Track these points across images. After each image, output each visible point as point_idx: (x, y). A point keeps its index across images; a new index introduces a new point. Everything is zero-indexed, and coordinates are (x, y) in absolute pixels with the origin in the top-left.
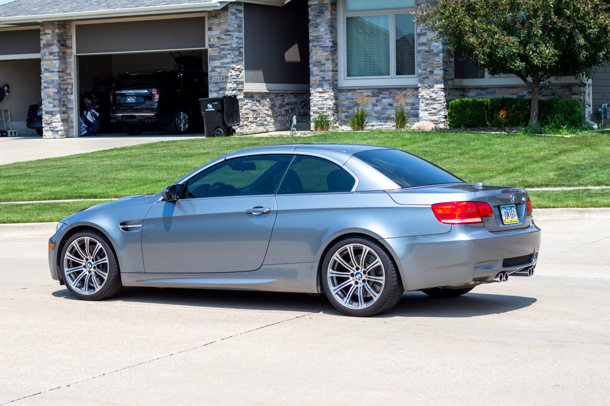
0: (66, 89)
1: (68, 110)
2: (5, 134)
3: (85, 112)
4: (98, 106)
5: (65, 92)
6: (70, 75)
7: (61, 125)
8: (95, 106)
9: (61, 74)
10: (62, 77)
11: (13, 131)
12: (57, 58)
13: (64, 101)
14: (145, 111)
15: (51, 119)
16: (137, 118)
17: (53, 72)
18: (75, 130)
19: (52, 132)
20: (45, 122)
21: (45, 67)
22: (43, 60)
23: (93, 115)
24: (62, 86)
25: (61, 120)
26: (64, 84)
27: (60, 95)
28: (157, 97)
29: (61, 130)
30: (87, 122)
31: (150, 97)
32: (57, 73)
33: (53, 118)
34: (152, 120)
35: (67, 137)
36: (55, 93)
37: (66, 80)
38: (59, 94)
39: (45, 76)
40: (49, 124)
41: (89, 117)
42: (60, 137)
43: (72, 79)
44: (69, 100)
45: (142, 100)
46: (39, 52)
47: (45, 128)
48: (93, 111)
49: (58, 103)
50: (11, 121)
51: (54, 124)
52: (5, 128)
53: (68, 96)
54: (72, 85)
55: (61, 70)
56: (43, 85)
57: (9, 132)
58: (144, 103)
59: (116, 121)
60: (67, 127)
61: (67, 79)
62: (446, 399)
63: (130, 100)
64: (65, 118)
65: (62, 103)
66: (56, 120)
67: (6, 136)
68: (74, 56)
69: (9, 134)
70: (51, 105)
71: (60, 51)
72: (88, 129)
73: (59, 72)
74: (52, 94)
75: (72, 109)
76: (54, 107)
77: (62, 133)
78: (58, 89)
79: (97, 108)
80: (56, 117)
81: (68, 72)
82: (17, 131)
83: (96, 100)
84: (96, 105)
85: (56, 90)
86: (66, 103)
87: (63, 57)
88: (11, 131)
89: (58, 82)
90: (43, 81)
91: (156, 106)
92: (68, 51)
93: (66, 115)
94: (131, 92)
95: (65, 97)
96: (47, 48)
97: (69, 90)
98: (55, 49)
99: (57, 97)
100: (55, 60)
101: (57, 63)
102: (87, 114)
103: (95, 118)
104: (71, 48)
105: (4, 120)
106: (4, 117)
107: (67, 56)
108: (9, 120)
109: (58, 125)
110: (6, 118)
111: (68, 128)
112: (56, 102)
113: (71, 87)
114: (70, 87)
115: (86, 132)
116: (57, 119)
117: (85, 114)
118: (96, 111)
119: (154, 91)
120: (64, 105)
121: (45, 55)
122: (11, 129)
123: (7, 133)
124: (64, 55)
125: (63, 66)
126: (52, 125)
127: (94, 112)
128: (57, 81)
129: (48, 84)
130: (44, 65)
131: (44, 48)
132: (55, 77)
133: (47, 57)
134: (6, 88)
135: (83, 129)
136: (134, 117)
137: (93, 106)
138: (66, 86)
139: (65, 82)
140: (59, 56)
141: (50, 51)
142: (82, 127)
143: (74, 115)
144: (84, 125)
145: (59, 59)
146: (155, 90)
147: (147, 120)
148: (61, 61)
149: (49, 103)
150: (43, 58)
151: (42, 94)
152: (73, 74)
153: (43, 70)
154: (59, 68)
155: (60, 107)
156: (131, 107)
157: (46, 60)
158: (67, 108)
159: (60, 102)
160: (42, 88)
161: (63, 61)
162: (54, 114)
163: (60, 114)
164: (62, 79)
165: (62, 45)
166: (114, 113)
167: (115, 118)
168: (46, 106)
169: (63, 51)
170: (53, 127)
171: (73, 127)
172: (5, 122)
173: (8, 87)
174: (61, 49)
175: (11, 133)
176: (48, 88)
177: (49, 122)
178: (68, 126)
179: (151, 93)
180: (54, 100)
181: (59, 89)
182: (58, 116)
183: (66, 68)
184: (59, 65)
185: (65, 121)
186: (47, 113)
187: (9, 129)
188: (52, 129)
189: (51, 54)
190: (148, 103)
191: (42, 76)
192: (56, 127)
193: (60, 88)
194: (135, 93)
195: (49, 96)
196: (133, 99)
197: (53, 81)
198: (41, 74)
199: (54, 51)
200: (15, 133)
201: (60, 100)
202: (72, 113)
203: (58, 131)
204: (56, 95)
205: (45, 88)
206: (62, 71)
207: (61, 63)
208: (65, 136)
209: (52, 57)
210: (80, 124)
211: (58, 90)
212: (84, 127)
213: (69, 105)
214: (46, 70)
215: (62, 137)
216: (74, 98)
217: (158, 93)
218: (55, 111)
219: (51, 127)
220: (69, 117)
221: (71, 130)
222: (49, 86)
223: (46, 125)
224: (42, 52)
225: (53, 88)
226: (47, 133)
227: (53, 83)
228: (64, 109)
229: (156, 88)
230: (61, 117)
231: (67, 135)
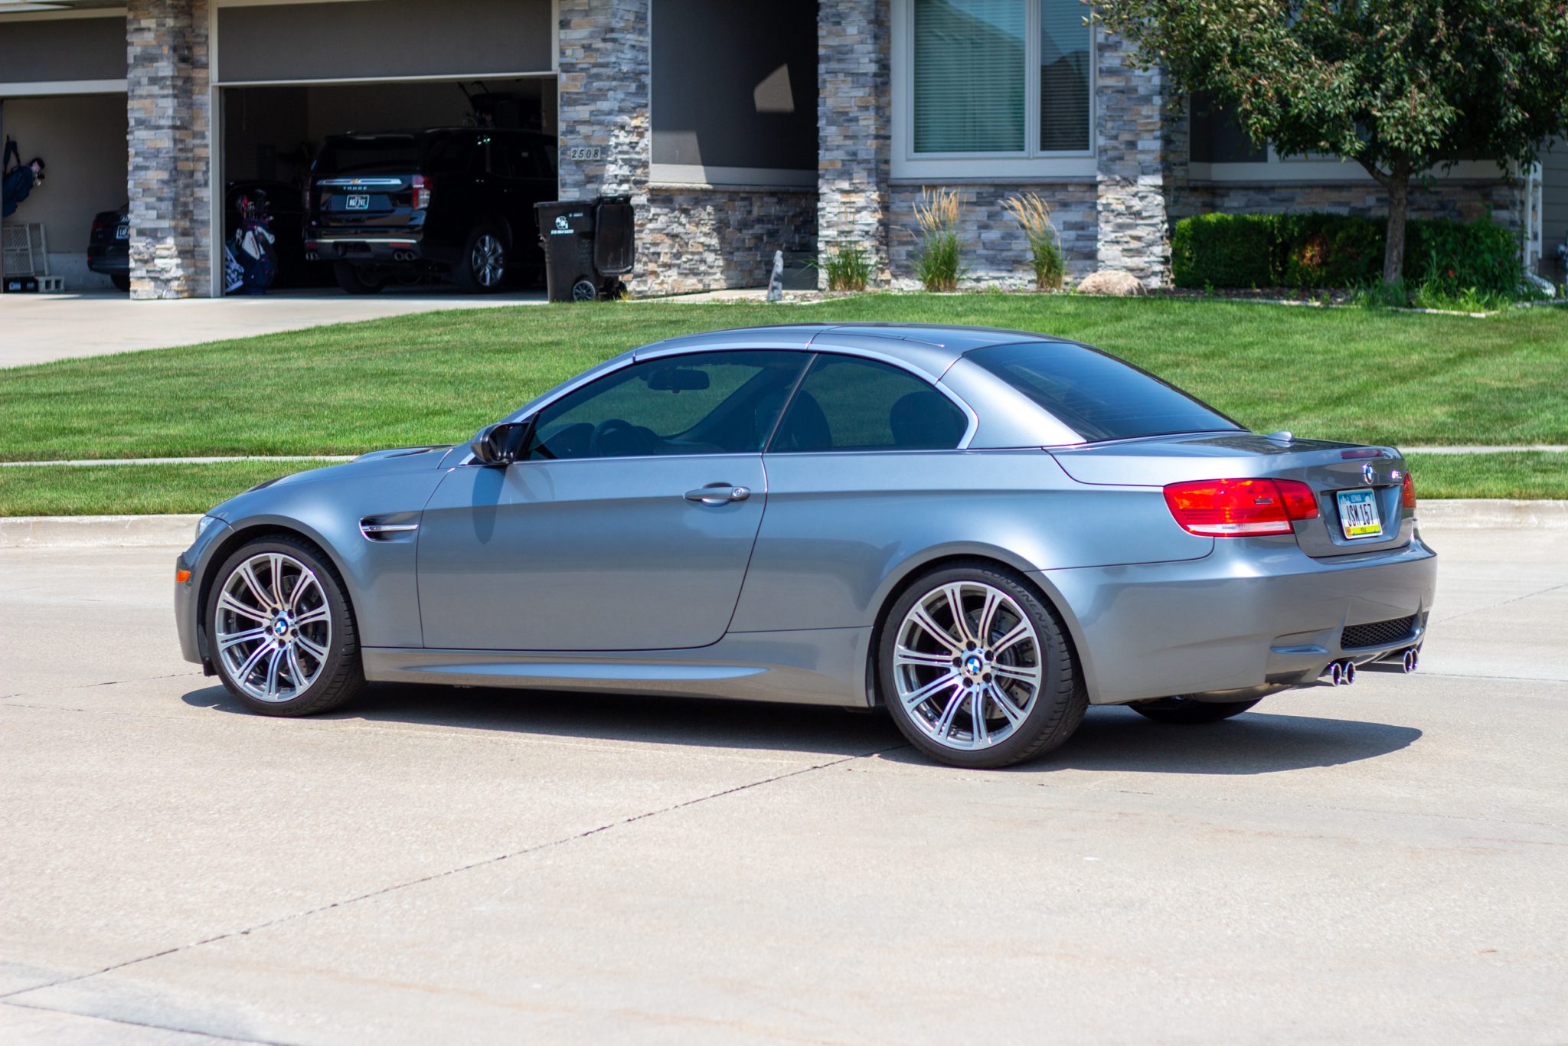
0: (192, 174)
1: (196, 226)
2: (31, 285)
3: (239, 232)
4: (271, 218)
5: (190, 181)
6: (203, 136)
7: (178, 266)
8: (265, 218)
9: (178, 134)
10: (182, 141)
11: (53, 279)
12: (170, 91)
13: (185, 204)
14: (392, 231)
15: (152, 250)
16: (373, 249)
17: (158, 128)
18: (213, 279)
19: (152, 284)
20: (136, 257)
21: (137, 115)
22: (134, 97)
23: (259, 240)
24: (181, 166)
25: (176, 253)
26: (187, 159)
27: (176, 187)
28: (424, 196)
29: (178, 279)
30: (242, 257)
31: (406, 196)
32: (170, 132)
33: (158, 246)
34: (410, 256)
35: (193, 294)
36: (164, 182)
37: (191, 150)
38: (172, 184)
39: (139, 139)
40: (145, 262)
41: (250, 246)
42: (173, 294)
43: (206, 146)
44: (198, 202)
45: (386, 203)
46: (122, 75)
47: (137, 271)
48: (260, 229)
49: (171, 208)
50: (48, 252)
51: (159, 263)
52: (32, 270)
53: (196, 189)
54: (207, 163)
55: (178, 123)
56: (133, 161)
57: (42, 280)
58: (392, 211)
59: (317, 258)
60: (192, 270)
61: (195, 146)
62: (1212, 980)
63: (354, 203)
64: (188, 248)
65: (180, 209)
66: (165, 253)
67: (35, 290)
68: (214, 87)
69: (42, 286)
70: (153, 214)
71: (176, 74)
72: (245, 277)
73: (174, 127)
74: (154, 185)
75: (205, 223)
76: (160, 217)
77: (178, 286)
78: (171, 171)
79: (270, 222)
80: (164, 243)
81: (197, 128)
82: (63, 279)
83: (267, 203)
84: (269, 215)
85: (165, 176)
86: (191, 208)
87: (185, 90)
88: (49, 278)
89: (171, 155)
90: (131, 151)
91: (421, 220)
92: (199, 74)
93: (190, 239)
94: (359, 182)
95: (188, 192)
96: (143, 66)
97: (199, 176)
98: (165, 68)
99: (167, 192)
100: (164, 96)
101: (168, 105)
102: (243, 237)
103: (264, 249)
104: (206, 66)
105: (30, 251)
106: (29, 243)
107: (196, 89)
108: (43, 249)
109: (169, 263)
110: (36, 245)
111: (196, 273)
112: (167, 206)
113: (204, 169)
114: (202, 166)
115: (239, 284)
116: (168, 249)
117: (238, 236)
118: (267, 231)
119: (418, 183)
120: (186, 214)
121: (139, 83)
122: (46, 273)
123: (36, 282)
124: (188, 86)
125: (185, 113)
126: (155, 266)
127: (262, 234)
128: (168, 152)
129: (146, 159)
130: (135, 110)
131: (136, 65)
132: (164, 141)
133: (144, 90)
134: (35, 168)
135: (234, 276)
136: (365, 247)
137: (259, 217)
138: (191, 165)
139: (190, 155)
140: (174, 87)
141: (152, 75)
142: (229, 271)
143: (211, 240)
144: (235, 265)
145: (175, 96)
146: (421, 179)
147: (399, 256)
148: (181, 100)
149: (148, 207)
150: (133, 91)
151: (130, 184)
152: (209, 134)
153: (132, 122)
154: (173, 118)
155: (174, 218)
156: (357, 222)
157: (141, 97)
158: (192, 221)
159: (175, 206)
160: (130, 168)
161: (186, 100)
162: (159, 235)
163: (175, 237)
164: (180, 146)
165: (184, 60)
166: (314, 236)
167: (317, 248)
168: (138, 216)
169: (183, 74)
170: (157, 269)
171: (207, 271)
172: (33, 255)
173: (42, 164)
174: (179, 70)
175: (48, 283)
176: (146, 168)
177: (146, 257)
178: (195, 266)
179: (410, 187)
180: (160, 199)
181: (174, 172)
182: (170, 241)
183: (193, 119)
184: (175, 111)
185: (187, 254)
186: (141, 233)
187: (42, 274)
188: (153, 275)
189: (154, 80)
190: (402, 212)
191: (129, 137)
192: (163, 270)
193: (175, 168)
194: (369, 186)
195: (146, 191)
196: (362, 202)
197: (159, 150)
198: (127, 133)
199: (161, 74)
200: (57, 283)
201: (175, 201)
202: (207, 234)
203: (168, 281)
204: (165, 186)
205: (138, 168)
206: (183, 127)
207: (179, 105)
208: (186, 295)
209: (155, 90)
210: (225, 264)
211: (171, 175)
212: (235, 270)
213: (199, 215)
214: (140, 123)
215: (179, 295)
216: (211, 196)
217: (426, 187)
218: (162, 230)
219: (150, 269)
220: (197, 245)
221: (202, 278)
222: (148, 164)
223: (139, 264)
224: (130, 76)
225: (159, 168)
226: (140, 286)
227: (157, 156)
228: (185, 224)
229: (423, 173)
230: (176, 245)
231: (193, 291)
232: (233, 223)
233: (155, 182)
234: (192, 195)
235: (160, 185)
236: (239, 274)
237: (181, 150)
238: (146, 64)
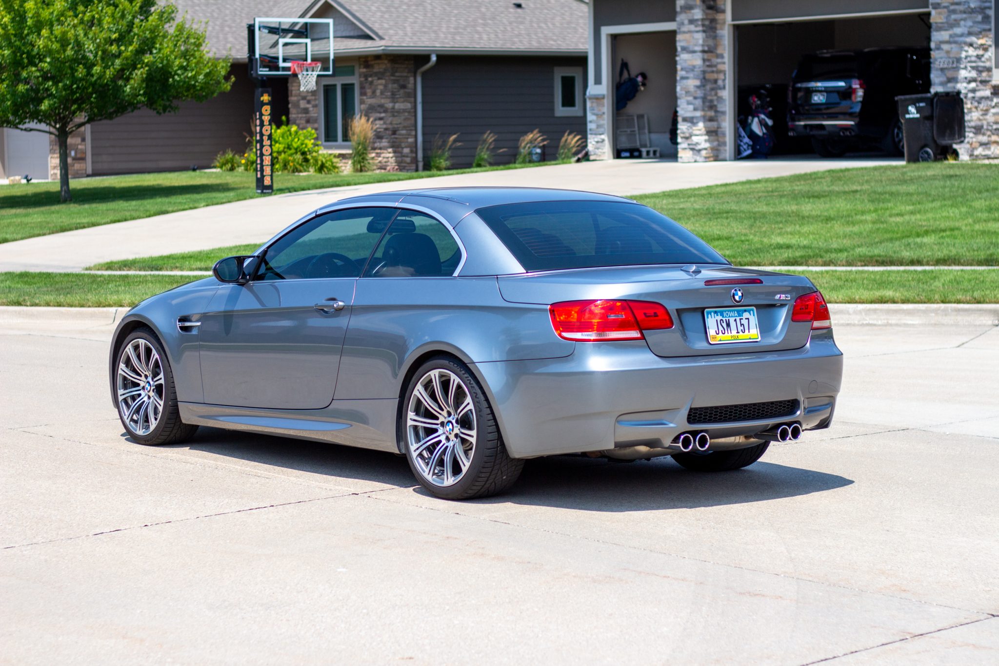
0: (716, 81)
1: (719, 114)
2: (636, 154)
3: (750, 118)
4: (771, 109)
5: (714, 86)
6: (722, 56)
7: (706, 141)
8: (766, 109)
9: (706, 56)
10: (709, 60)
11: (652, 150)
12: (700, 28)
13: (711, 101)
14: (841, 116)
15: (691, 131)
16: (827, 129)
17: (694, 52)
18: (729, 148)
19: (691, 152)
20: (682, 135)
21: (683, 44)
22: (680, 33)
23: (762, 123)
24: (708, 76)
25: (705, 133)
26: (713, 72)
27: (705, 90)
28: (860, 93)
29: (705, 149)
30: (752, 135)
31: (847, 94)
32: (700, 55)
33: (694, 128)
34: (850, 133)
35: (717, 159)
36: (698, 87)
37: (715, 66)
38: (702, 88)
39: (684, 59)
40: (687, 138)
41: (756, 127)
42: (702, 159)
43: (724, 63)
44: (720, 99)
45: (835, 98)
46: (672, 19)
47: (682, 144)
48: (762, 116)
49: (701, 103)
50: (650, 132)
51: (695, 139)
52: (638, 144)
53: (719, 91)
54: (725, 74)
55: (706, 49)
56: (680, 73)
57: (644, 150)
58: (838, 104)
59: (795, 134)
60: (715, 143)
61: (718, 63)
63: (818, 98)
64: (713, 129)
65: (707, 104)
66: (698, 132)
67: (640, 156)
68: (729, 25)
69: (644, 154)
70: (691, 107)
71: (705, 17)
72: (753, 147)
73: (703, 52)
74: (692, 89)
75: (724, 113)
76: (695, 109)
77: (706, 154)
78: (701, 80)
79: (770, 112)
80: (697, 126)
81: (719, 51)
82: (658, 149)
83: (768, 99)
84: (768, 107)
85: (698, 83)
86: (715, 103)
87: (710, 27)
88: (648, 149)
89: (702, 69)
90: (679, 67)
91: (857, 109)
92: (720, 17)
93: (715, 124)
94: (819, 84)
95: (713, 93)
96: (686, 13)
97: (720, 83)
98: (698, 14)
99: (699, 93)
100: (697, 32)
101: (700, 37)
102: (752, 121)
103: (766, 129)
104: (723, 11)
105: (637, 132)
106: (636, 126)
107: (718, 26)
108: (646, 131)
109: (701, 140)
110: (641, 128)
111: (719, 145)
112: (698, 102)
113: (723, 77)
114: (721, 76)
115: (749, 152)
116: (700, 130)
117: (750, 121)
118: (768, 117)
119: (856, 85)
120: (712, 107)
121: (683, 24)
122: (648, 145)
123: (640, 152)
124: (713, 25)
125: (711, 42)
126: (692, 141)
127: (764, 120)
128: (700, 68)
129: (687, 72)
130: (681, 41)
131: (681, 12)
132: (697, 61)
133: (685, 28)
134: (640, 79)
135: (745, 147)
136: (822, 127)
137: (762, 109)
138: (715, 76)
139: (714, 69)
140: (703, 25)
141: (691, 18)
142: (742, 144)
143: (728, 124)
144: (746, 140)
145: (704, 31)
146: (857, 81)
147: (843, 133)
148: (708, 34)
149: (689, 103)
150: (679, 29)
151: (678, 89)
152: (726, 55)
153: (679, 49)
154: (703, 45)
155: (703, 110)
156: (819, 111)
157: (684, 32)
158: (716, 111)
159: (704, 102)
160: (678, 78)
161: (712, 34)
162: (695, 121)
163: (704, 122)
164: (707, 63)
165: (710, 8)
166: (793, 120)
167: (794, 129)
168: (683, 109)
169: (710, 17)
170: (694, 143)
171: (724, 144)
172: (639, 134)
173: (644, 76)
174: (707, 14)
175: (648, 153)
176: (687, 78)
177: (687, 135)
178: (718, 141)
179: (850, 87)
180: (695, 98)
181: (703, 81)
182: (701, 125)
183: (716, 46)
184: (704, 41)
185: (713, 133)
186: (685, 120)
187: (645, 146)
188: (691, 147)
189: (691, 22)
190: (845, 104)
191: (677, 58)
192: (697, 144)
193: (704, 78)
194: (825, 87)
195: (688, 93)
196: (821, 98)
197: (694, 67)
198: (676, 56)
199: (696, 17)
200: (655, 152)
201: (704, 99)
202: (725, 120)
203: (699, 151)
204: (698, 90)
205: (683, 78)
206: (710, 51)
207: (707, 37)
208: (712, 159)
209: (692, 27)
210: (738, 137)
211: (701, 82)
212: (747, 143)
213: (720, 108)
214: (684, 49)
215: (707, 159)
216: (727, 96)
217: (861, 87)
218: (696, 117)
219: (690, 143)
220: (719, 127)
221: (722, 148)
222: (687, 75)
223: (684, 140)
224: (678, 19)
225: (695, 78)
226: (684, 154)
227: (693, 70)
228: (711, 113)
229: (859, 78)
230: (705, 127)
231: (716, 156)
232: (743, 113)
233: (692, 87)
234: (716, 94)
235: (696, 89)
236: (749, 145)
237: (708, 66)
238: (688, 11)
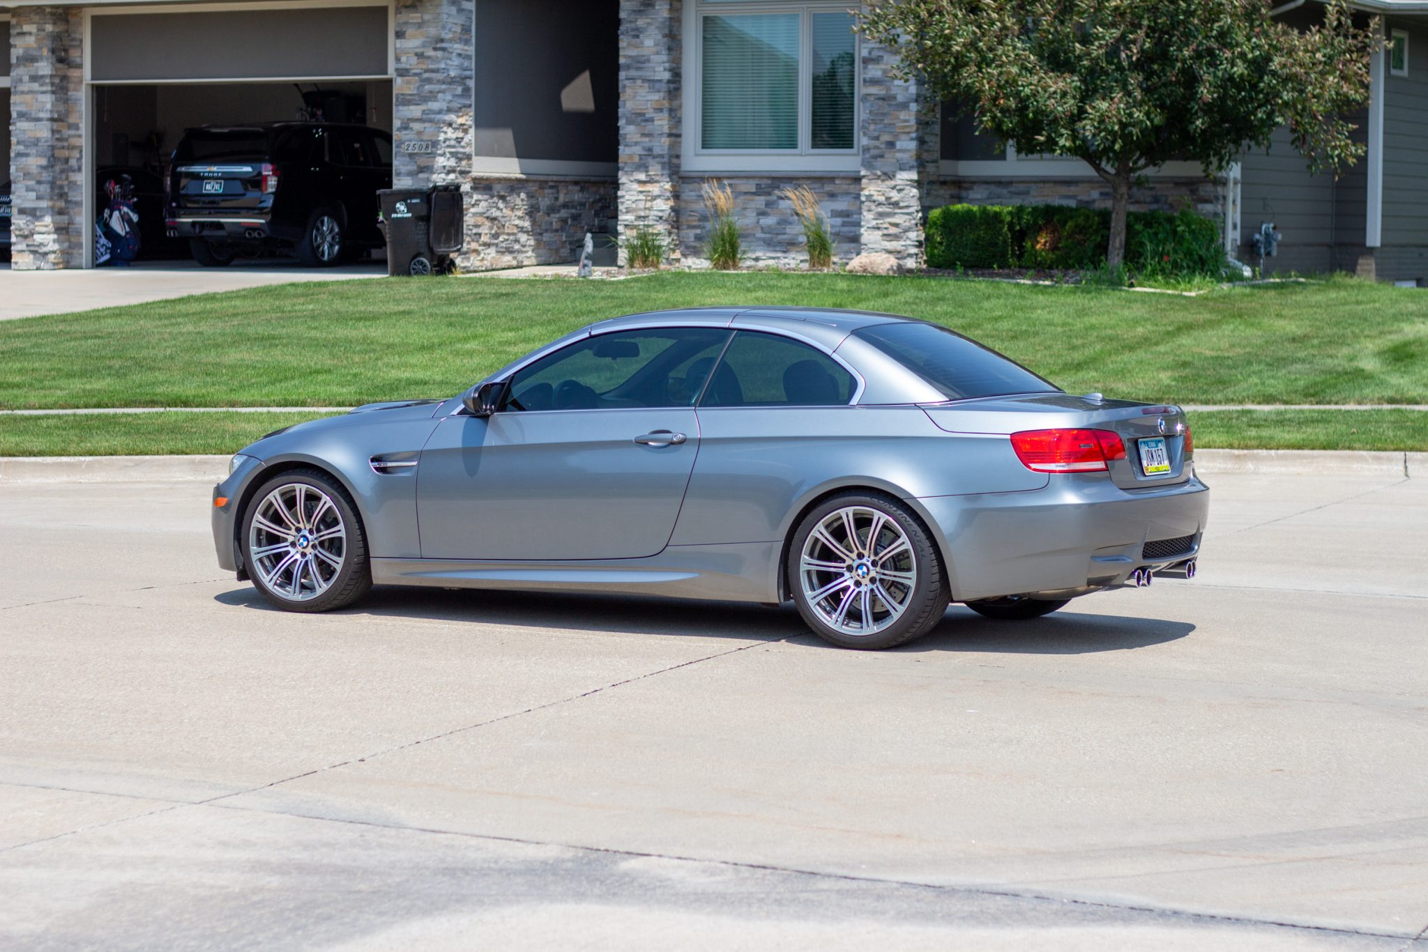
0: (67, 160)
1: (70, 206)
3: (107, 211)
4: (135, 199)
5: (65, 167)
6: (77, 127)
7: (54, 241)
8: (130, 199)
9: (55, 125)
10: (59, 132)
12: (49, 88)
13: (61, 187)
14: (243, 212)
15: (31, 226)
16: (226, 226)
17: (38, 120)
18: (85, 253)
19: (32, 256)
20: (17, 233)
21: (19, 108)
22: (16, 93)
23: (125, 219)
24: (58, 153)
25: (53, 229)
26: (63, 148)
27: (53, 172)
28: (272, 182)
29: (54, 252)
30: (109, 233)
31: (256, 182)
32: (48, 124)
33: (37, 223)
34: (259, 234)
35: (68, 266)
36: (43, 167)
37: (67, 140)
38: (50, 169)
39: (20, 129)
40: (26, 237)
41: (117, 224)
42: (50, 266)
43: (80, 136)
44: (73, 184)
45: (238, 188)
46: (7, 74)
47: (17, 245)
48: (125, 209)
49: (48, 190)
51: (38, 238)
53: (71, 174)
54: (81, 151)
55: (56, 116)
56: (15, 149)
58: (244, 195)
59: (177, 235)
60: (66, 245)
61: (69, 136)
63: (211, 188)
64: (63, 225)
65: (57, 191)
66: (43, 229)
68: (87, 85)
70: (33, 195)
71: (54, 73)
72: (112, 251)
73: (52, 120)
74: (34, 170)
75: (79, 204)
76: (39, 198)
77: (55, 258)
78: (49, 158)
79: (134, 203)
80: (42, 221)
81: (72, 120)
83: (132, 187)
84: (133, 197)
85: (44, 162)
86: (66, 190)
87: (61, 87)
89: (49, 143)
90: (14, 140)
91: (269, 203)
92: (74, 73)
93: (65, 218)
94: (214, 169)
95: (64, 176)
96: (25, 66)
97: (73, 162)
98: (45, 68)
99: (46, 176)
100: (43, 93)
101: (47, 101)
102: (111, 216)
103: (129, 227)
104: (80, 66)
107: (71, 86)
109: (47, 239)
111: (70, 247)
112: (44, 189)
113: (78, 156)
114: (76, 154)
115: (107, 257)
116: (46, 226)
117: (106, 215)
118: (132, 211)
119: (267, 170)
120: (62, 195)
121: (21, 81)
124: (65, 83)
125: (61, 108)
126: (34, 240)
127: (128, 214)
128: (46, 141)
129: (26, 146)
130: (17, 104)
131: (18, 65)
132: (43, 132)
133: (25, 87)
135: (102, 250)
136: (220, 226)
137: (124, 199)
138: (66, 153)
139: (66, 144)
140: (52, 84)
141: (33, 73)
142: (99, 246)
143: (83, 219)
144: (103, 240)
145: (53, 92)
146: (269, 167)
147: (250, 234)
148: (58, 96)
149: (28, 189)
150: (15, 87)
151: (13, 169)
152: (82, 125)
153: (14, 115)
154: (52, 111)
155: (51, 199)
156: (212, 204)
157: (23, 93)
158: (67, 201)
159: (52, 188)
160: (12, 155)
161: (62, 96)
162: (38, 214)
163: (52, 216)
164: (57, 136)
165: (61, 60)
166: (174, 215)
167: (175, 227)
168: (19, 197)
169: (60, 73)
170: (36, 243)
171: (80, 245)
174: (56, 69)
176: (27, 155)
177: (26, 233)
178: (69, 241)
179: (260, 174)
180: (39, 182)
181: (51, 159)
182: (48, 219)
183: (68, 113)
184: (53, 105)
185: (62, 230)
186: (22, 211)
188: (32, 248)
189: (34, 78)
190: (252, 195)
191: (11, 128)
192: (41, 244)
193: (53, 156)
194: (223, 173)
195: (27, 175)
196: (217, 187)
197: (38, 140)
198: (10, 124)
199: (41, 73)
201: (52, 184)
202: (80, 214)
203: (46, 254)
204: (44, 171)
205: (19, 155)
206: (59, 119)
207: (57, 100)
208: (61, 266)
209: (36, 86)
210: (95, 241)
211: (49, 161)
212: (103, 245)
213: (73, 196)
214: (22, 115)
215: (55, 266)
216: (83, 180)
217: (274, 174)
218: (41, 209)
219: (30, 243)
220: (71, 223)
221: (75, 251)
222: (28, 151)
223: (20, 239)
224: (13, 74)
225: (38, 155)
226: (20, 257)
227: (37, 145)
228: (61, 204)
229: (272, 163)
230: (53, 222)
231: (67, 262)
232: (102, 202)
233: (35, 167)
234: (67, 179)
235: (39, 170)
236: (107, 248)
237: (57, 139)
238: (27, 64)
